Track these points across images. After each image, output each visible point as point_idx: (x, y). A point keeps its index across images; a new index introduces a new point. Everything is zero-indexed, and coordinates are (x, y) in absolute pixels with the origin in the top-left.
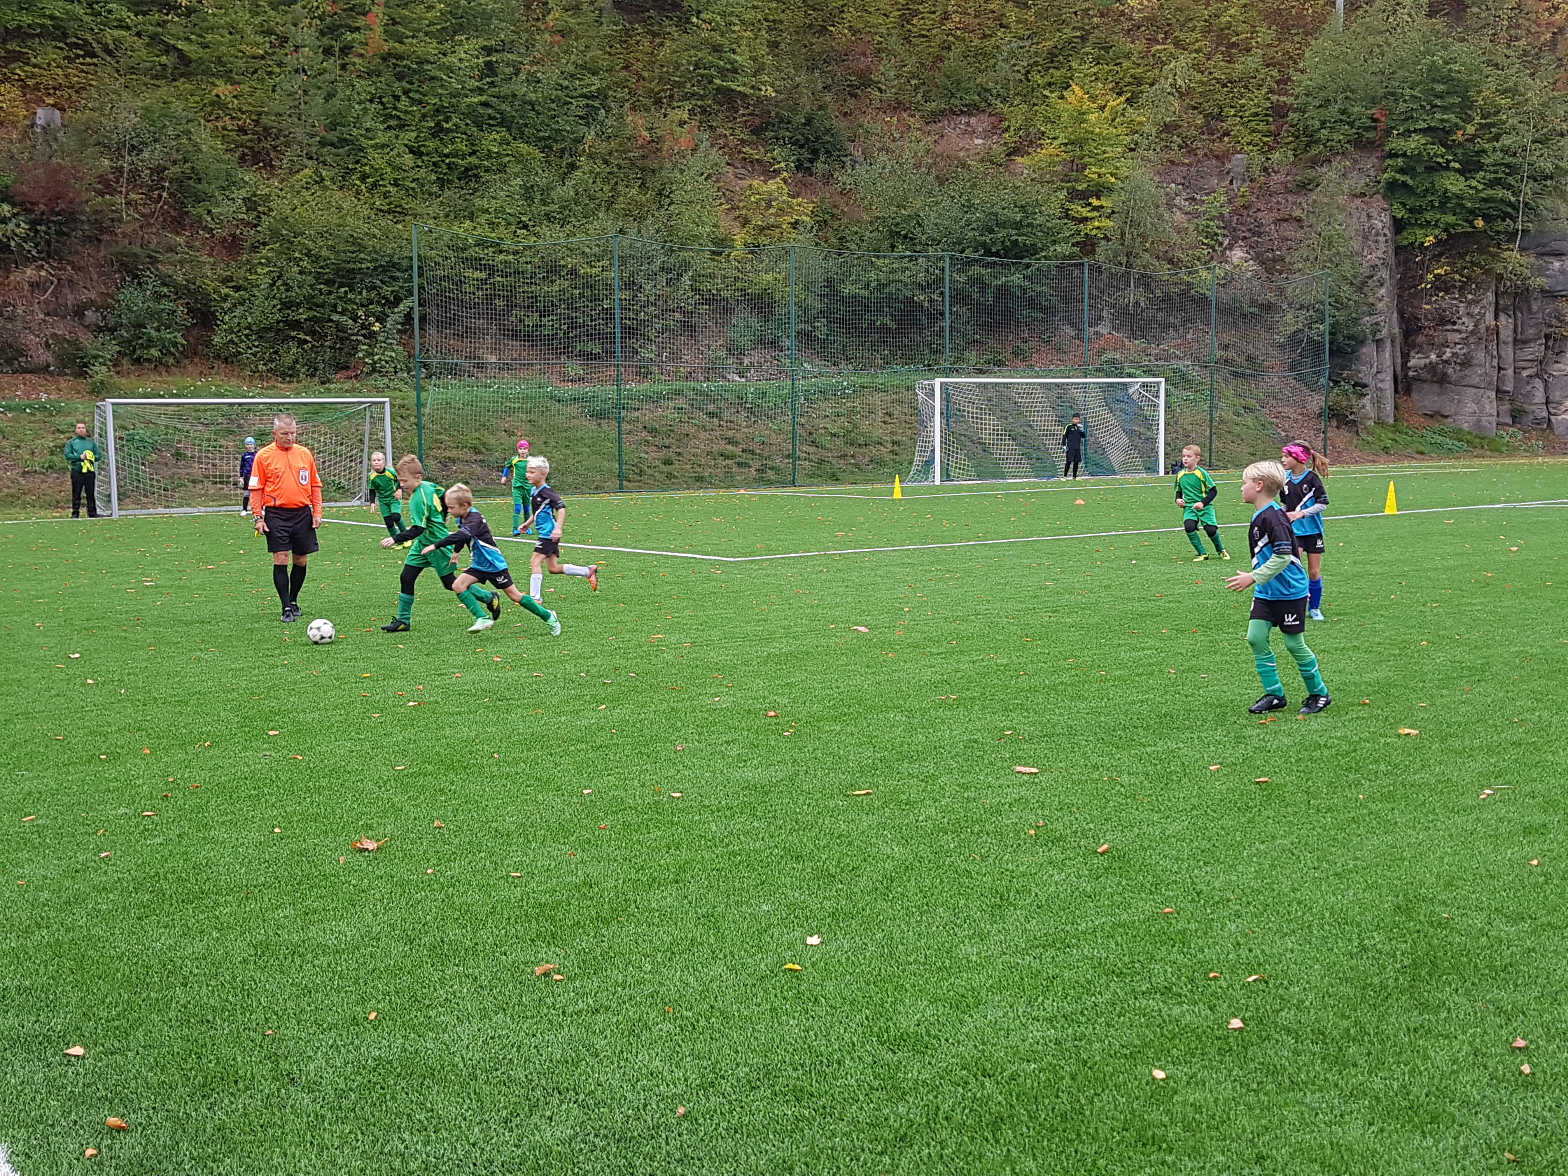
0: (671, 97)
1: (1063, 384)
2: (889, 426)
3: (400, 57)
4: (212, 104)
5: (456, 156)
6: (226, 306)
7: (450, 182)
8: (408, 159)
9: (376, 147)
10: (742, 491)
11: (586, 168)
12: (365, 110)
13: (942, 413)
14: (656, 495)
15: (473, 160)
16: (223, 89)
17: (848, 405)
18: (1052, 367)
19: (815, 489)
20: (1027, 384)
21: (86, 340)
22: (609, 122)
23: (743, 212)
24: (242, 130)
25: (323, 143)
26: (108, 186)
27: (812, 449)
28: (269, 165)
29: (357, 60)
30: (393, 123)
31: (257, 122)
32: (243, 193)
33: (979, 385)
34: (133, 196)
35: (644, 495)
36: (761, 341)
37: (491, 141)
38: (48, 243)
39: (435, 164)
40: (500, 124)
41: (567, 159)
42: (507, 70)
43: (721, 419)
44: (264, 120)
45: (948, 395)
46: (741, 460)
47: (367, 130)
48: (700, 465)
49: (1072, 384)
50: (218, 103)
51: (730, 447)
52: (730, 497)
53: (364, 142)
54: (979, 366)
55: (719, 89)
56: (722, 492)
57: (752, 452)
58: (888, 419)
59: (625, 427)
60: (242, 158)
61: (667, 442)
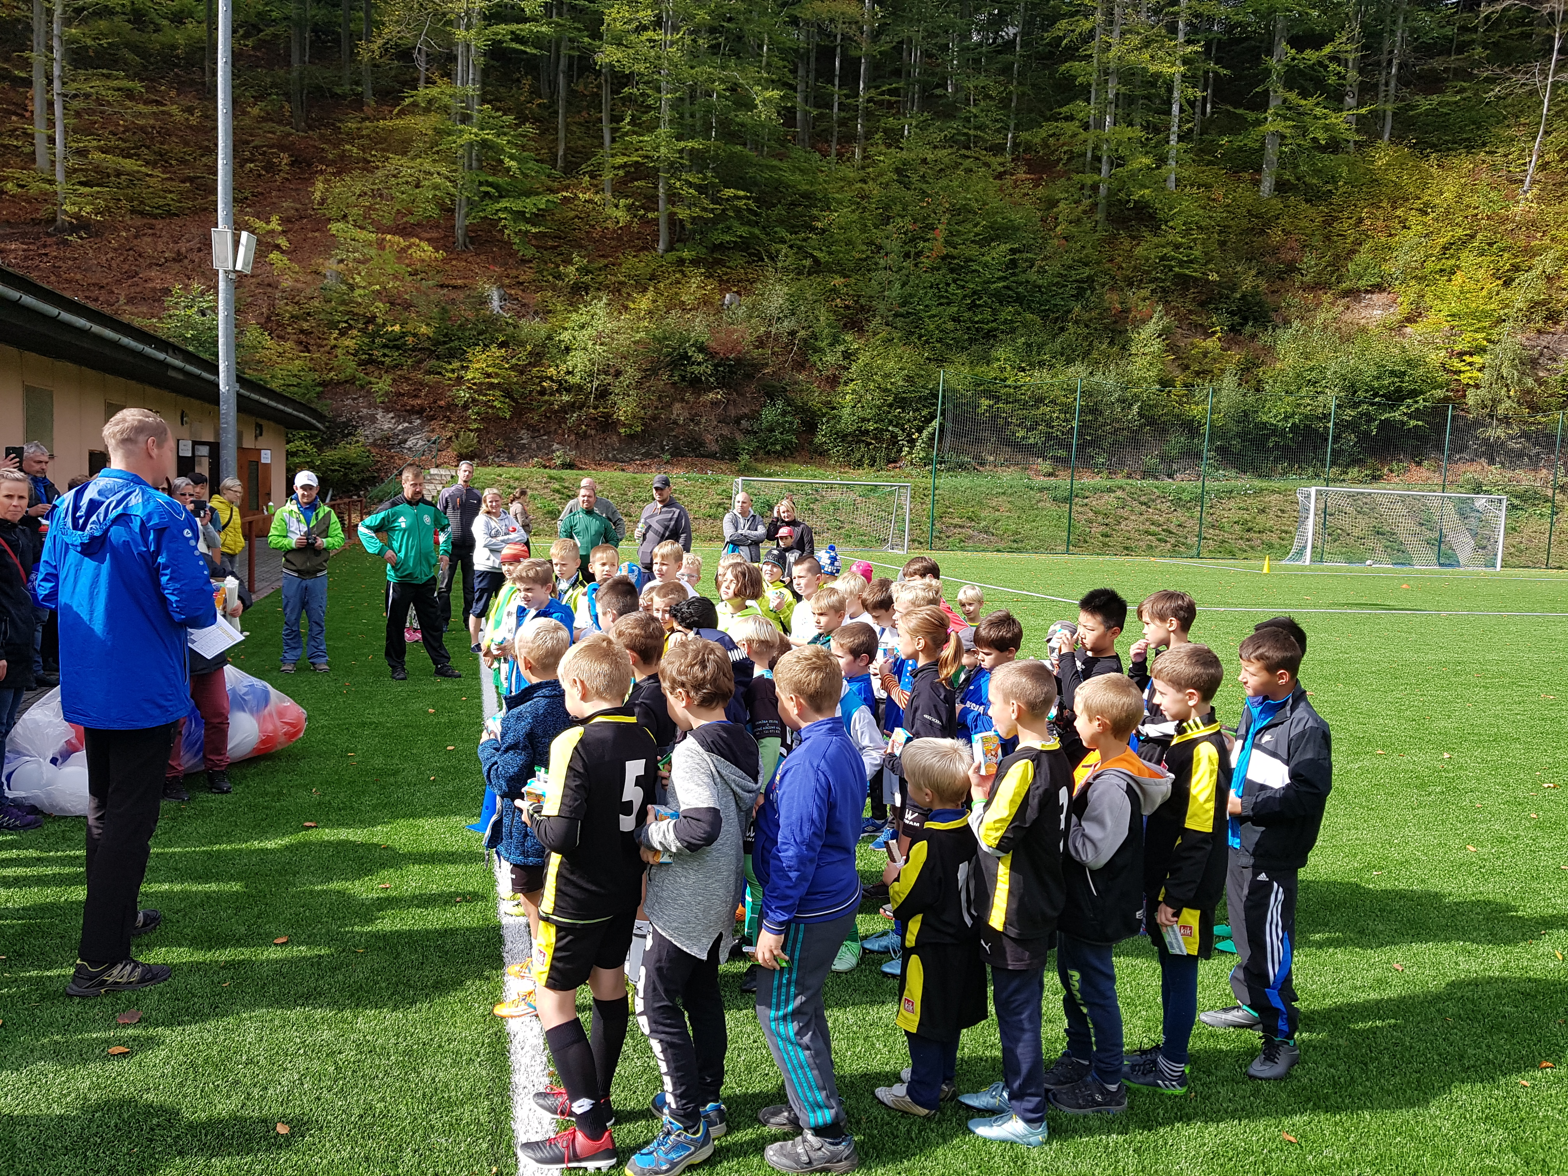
0: (1141, 280)
2: (1279, 519)
3: (954, 258)
4: (831, 290)
5: (982, 323)
6: (824, 420)
7: (976, 340)
8: (950, 325)
9: (930, 317)
10: (1160, 560)
11: (1072, 331)
12: (926, 293)
13: (1315, 512)
15: (994, 325)
16: (838, 281)
21: (739, 437)
22: (1093, 299)
23: (1185, 362)
24: (847, 307)
25: (896, 315)
26: (762, 342)
27: (1216, 532)
28: (861, 330)
29: (924, 260)
30: (942, 301)
31: (857, 302)
32: (842, 348)
34: (776, 349)
37: (1007, 312)
38: (724, 377)
39: (968, 328)
40: (1015, 301)
41: (1059, 324)
42: (1024, 265)
43: (1148, 507)
44: (862, 301)
45: (1320, 499)
46: (1160, 537)
47: (927, 306)
48: (1129, 539)
50: (834, 290)
52: (1150, 563)
53: (922, 314)
55: (1177, 275)
56: (1143, 559)
57: (1170, 532)
59: (1077, 509)
60: (845, 325)
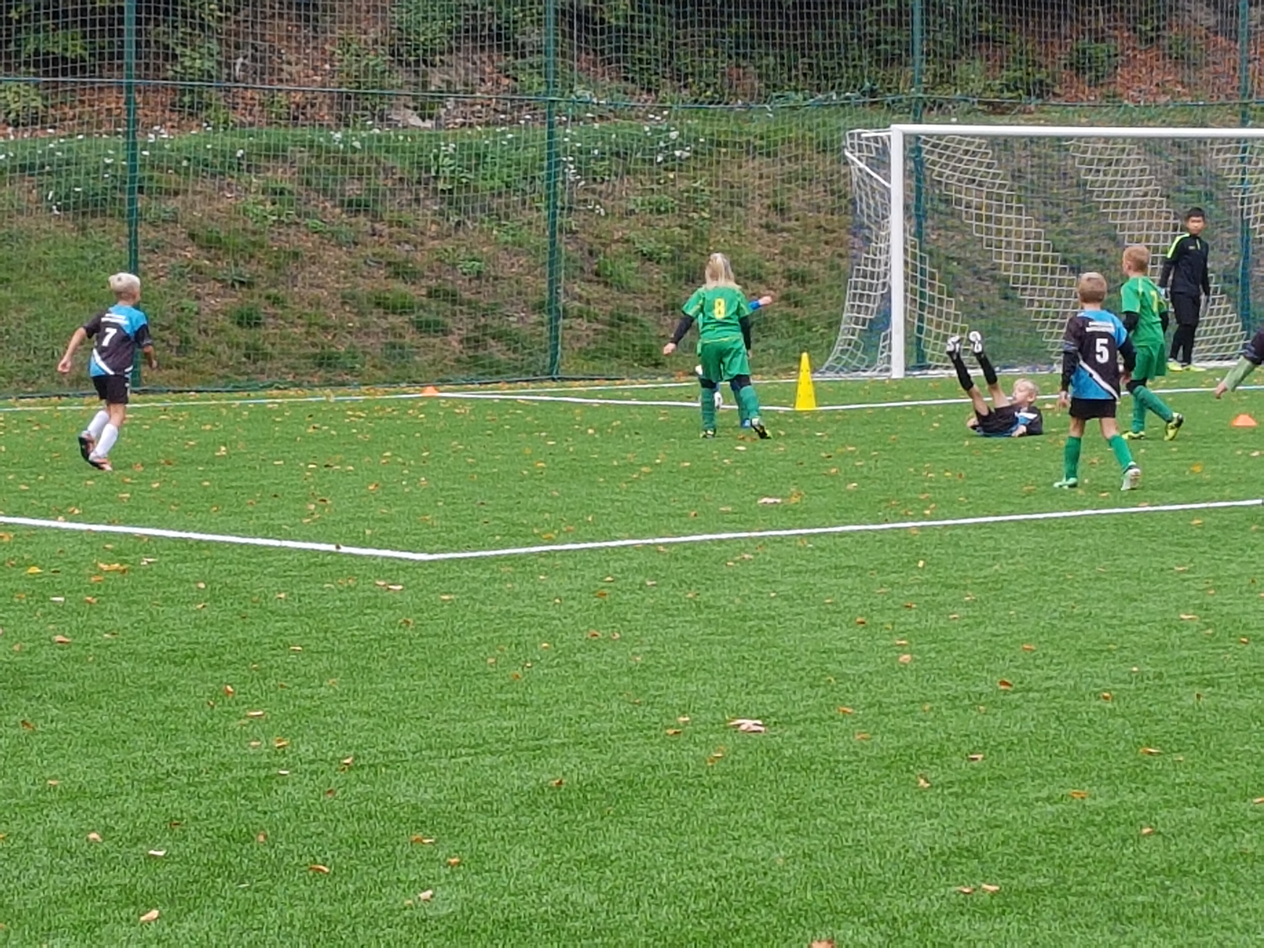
1: (1192, 139)
2: (779, 238)
10: (430, 391)
13: (906, 207)
14: (223, 399)
17: (682, 185)
18: (1162, 99)
19: (602, 386)
20: (1107, 139)
27: (596, 291)
33: (993, 140)
35: (193, 400)
36: (472, 33)
43: (376, 217)
45: (919, 163)
46: (424, 316)
48: (325, 328)
49: (1214, 139)
51: (398, 286)
52: (403, 406)
54: (990, 96)
56: (380, 394)
57: (453, 298)
58: (775, 219)
59: (145, 233)
61: (246, 271)
